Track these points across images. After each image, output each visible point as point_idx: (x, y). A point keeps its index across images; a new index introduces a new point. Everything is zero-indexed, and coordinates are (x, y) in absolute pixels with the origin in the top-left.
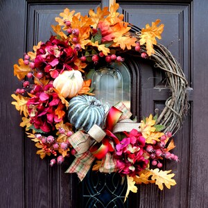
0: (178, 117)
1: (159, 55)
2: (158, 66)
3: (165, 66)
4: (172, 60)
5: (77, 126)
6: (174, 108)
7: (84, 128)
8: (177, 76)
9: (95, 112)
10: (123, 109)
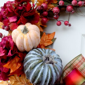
9: (48, 69)
10: (83, 63)
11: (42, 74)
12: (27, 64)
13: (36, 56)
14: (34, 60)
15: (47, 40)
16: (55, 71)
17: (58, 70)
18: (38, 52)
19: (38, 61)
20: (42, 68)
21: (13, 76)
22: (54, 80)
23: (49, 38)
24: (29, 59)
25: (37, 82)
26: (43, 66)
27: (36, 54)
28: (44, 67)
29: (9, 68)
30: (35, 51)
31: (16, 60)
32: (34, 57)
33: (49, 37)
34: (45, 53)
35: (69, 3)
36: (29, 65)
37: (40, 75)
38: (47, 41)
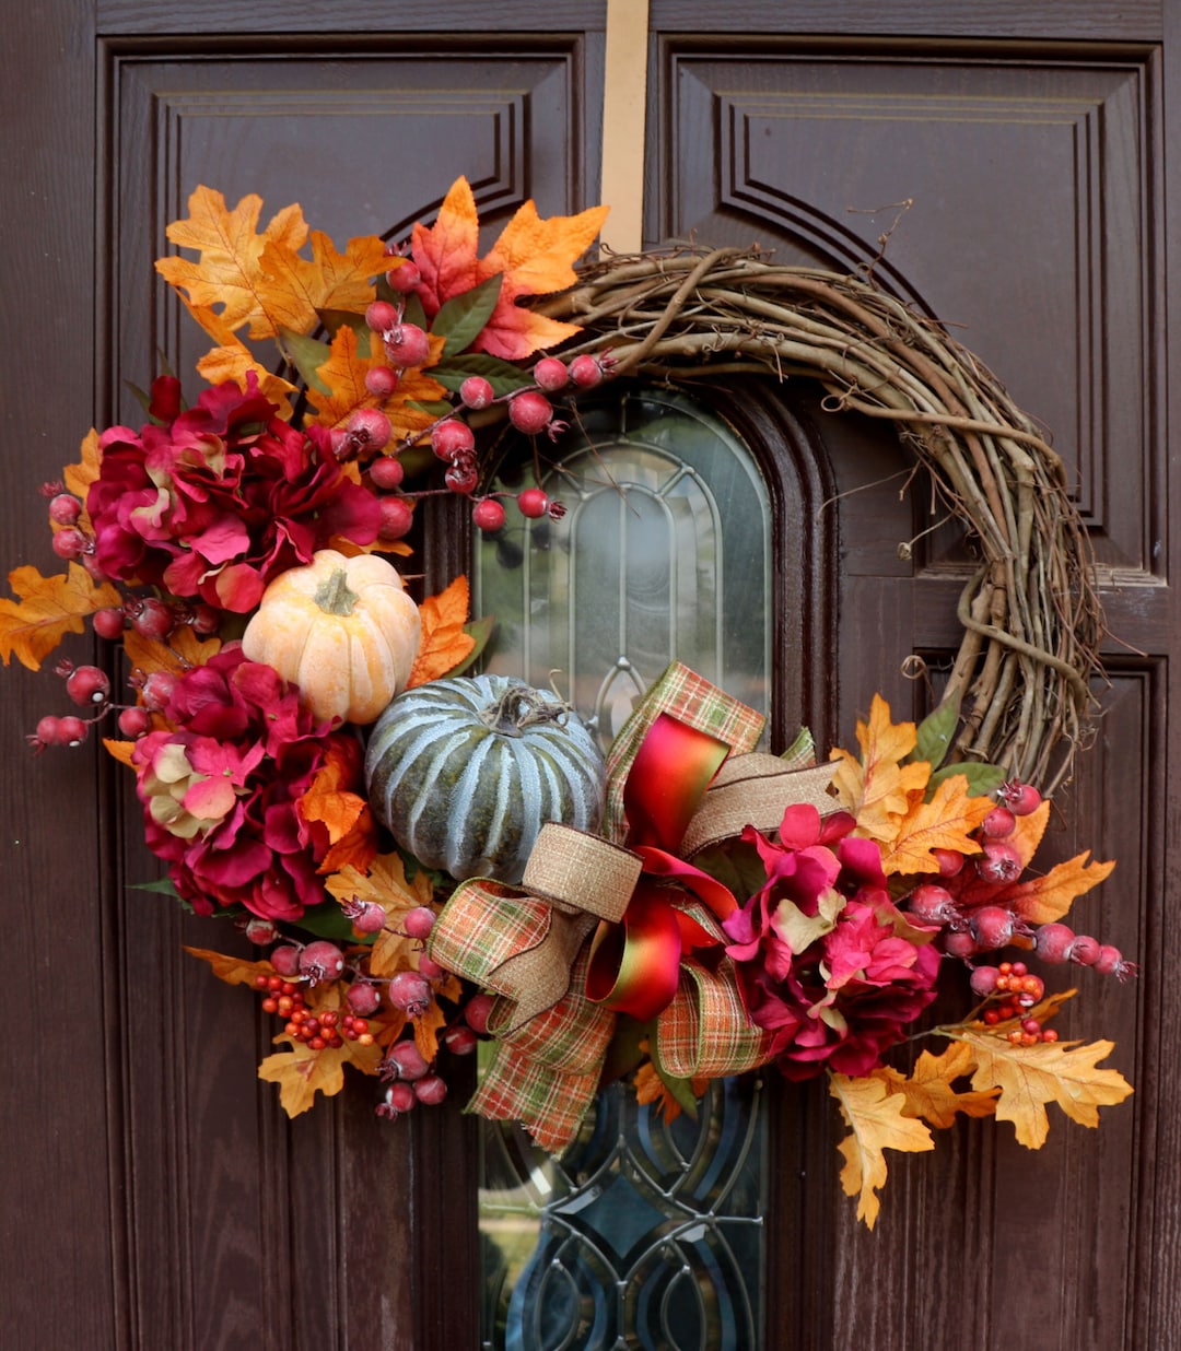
0: (1051, 675)
1: (837, 338)
2: (847, 400)
3: (889, 394)
4: (920, 346)
5: (455, 862)
6: (1016, 625)
7: (499, 860)
8: (978, 434)
9: (537, 759)
10: (699, 704)
11: (516, 786)
12: (413, 768)
13: (444, 717)
14: (448, 737)
15: (435, 633)
16: (575, 763)
17: (585, 759)
18: (440, 700)
19: (467, 735)
20: (506, 760)
21: (337, 876)
22: (585, 810)
23: (445, 623)
24: (412, 741)
25: (502, 838)
26: (505, 751)
27: (441, 710)
28: (512, 755)
29: (316, 818)
30: (424, 696)
31: (330, 774)
32: (436, 723)
33: (438, 616)
34: (479, 693)
35: (516, 381)
36: (427, 768)
37: (511, 796)
38: (437, 641)
